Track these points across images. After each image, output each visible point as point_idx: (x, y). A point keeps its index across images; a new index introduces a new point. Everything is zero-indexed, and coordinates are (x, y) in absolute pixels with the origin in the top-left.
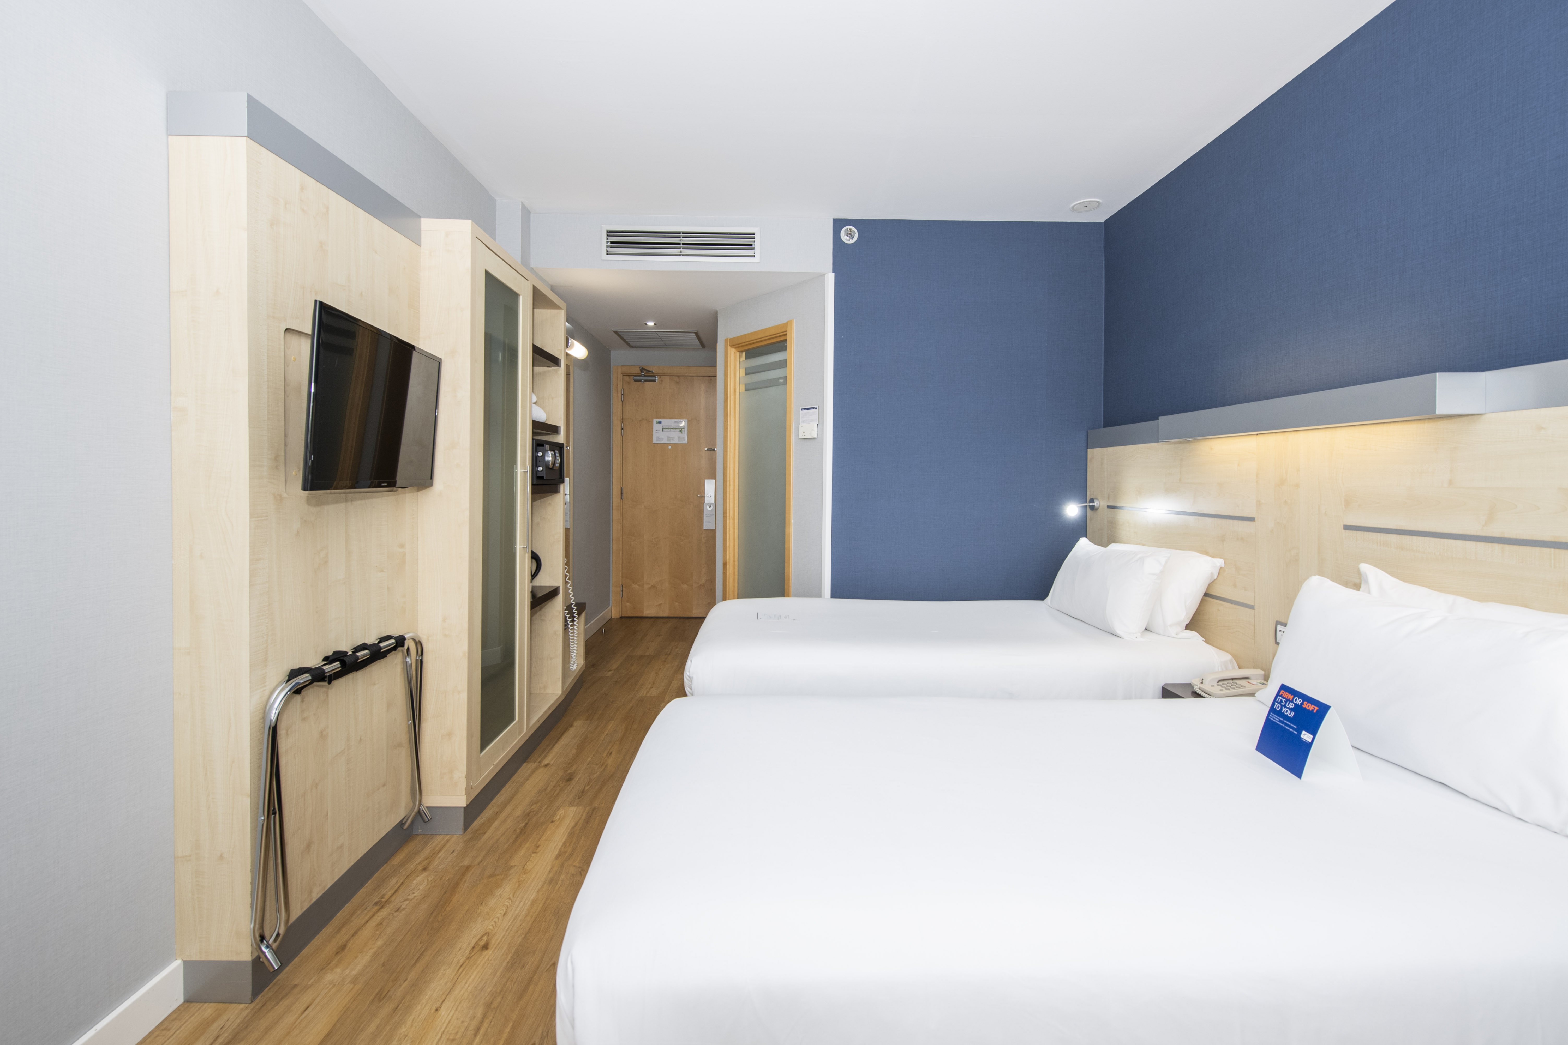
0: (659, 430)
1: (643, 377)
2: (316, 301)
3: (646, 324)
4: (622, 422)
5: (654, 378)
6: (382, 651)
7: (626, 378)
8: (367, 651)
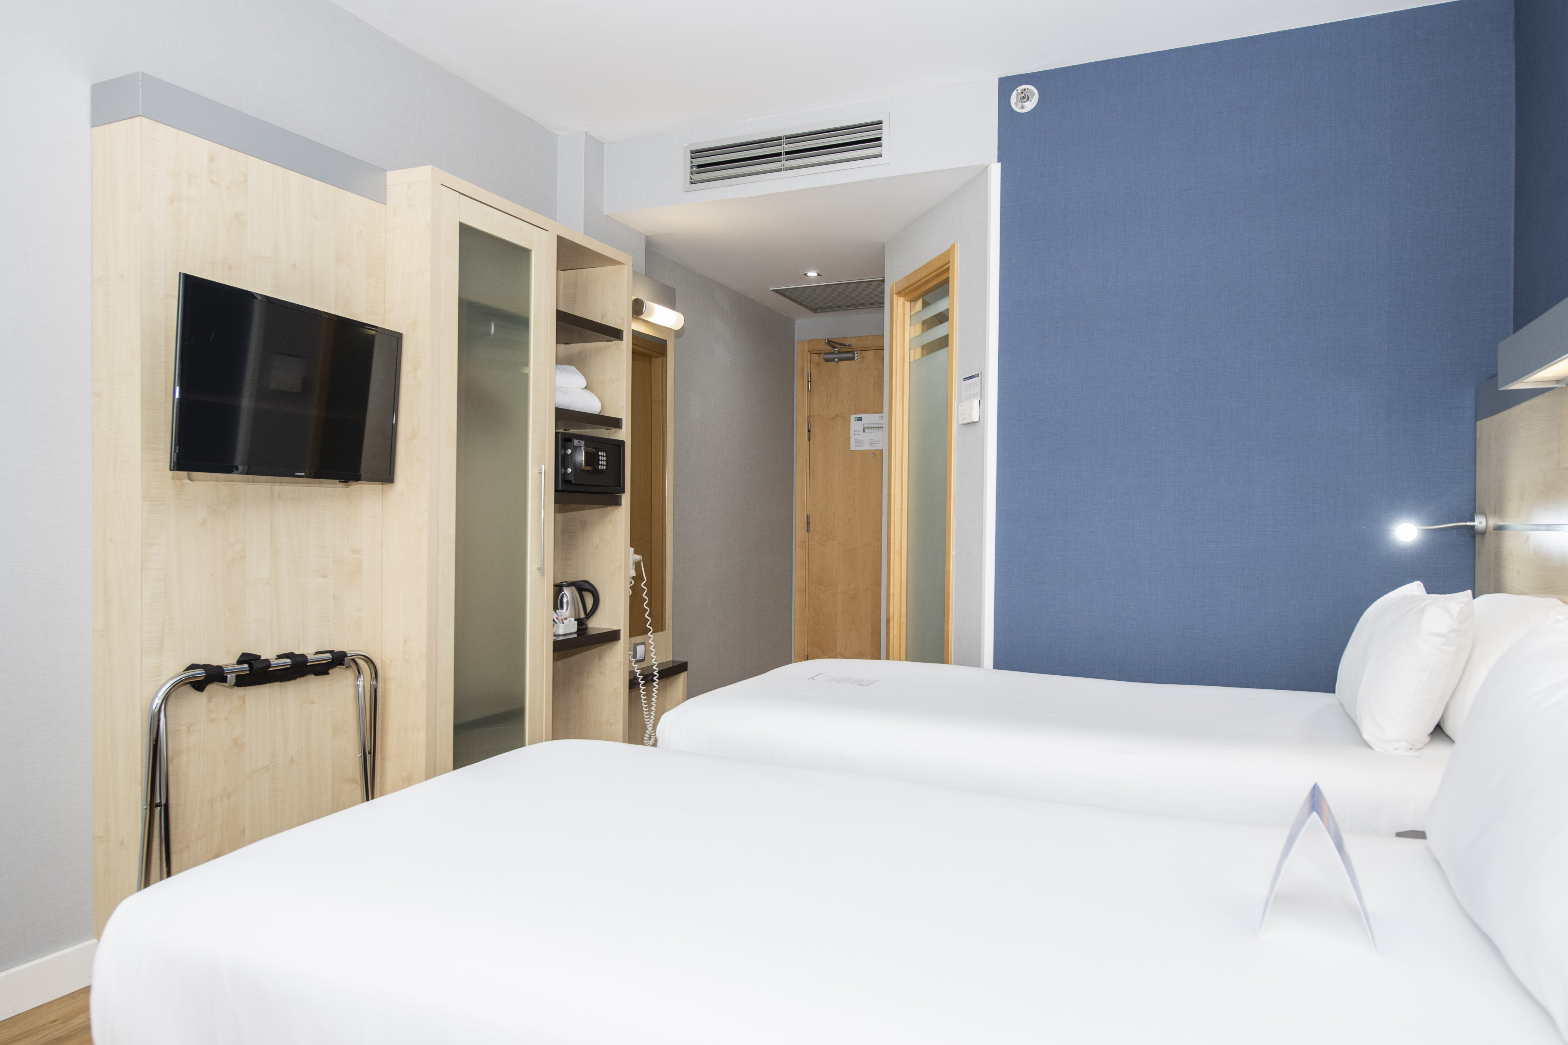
0: (859, 431)
1: (836, 354)
2: (180, 273)
3: (806, 275)
4: (809, 422)
5: (851, 355)
6: (308, 664)
7: (815, 358)
8: (288, 660)
